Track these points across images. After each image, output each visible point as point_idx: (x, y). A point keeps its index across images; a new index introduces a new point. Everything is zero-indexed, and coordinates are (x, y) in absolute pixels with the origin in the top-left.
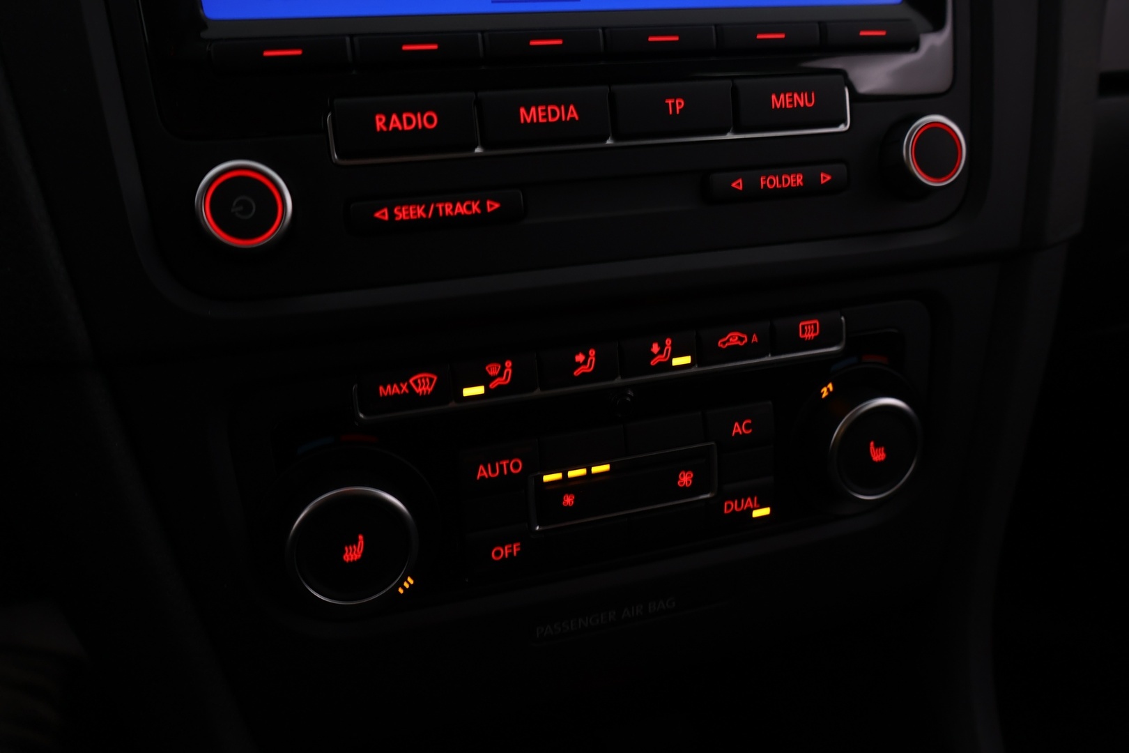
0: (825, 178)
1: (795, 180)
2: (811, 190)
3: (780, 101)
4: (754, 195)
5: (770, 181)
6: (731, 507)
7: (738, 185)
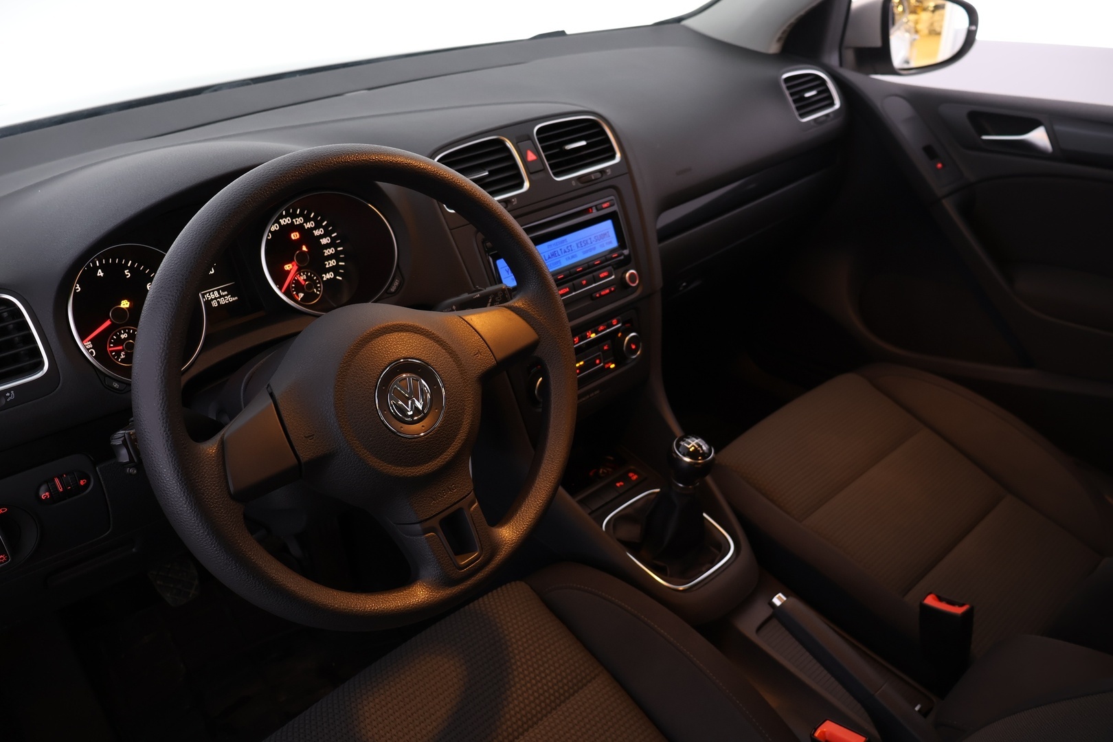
0: (613, 289)
1: (607, 291)
2: (611, 292)
3: (602, 276)
4: (601, 296)
5: (603, 293)
6: (607, 366)
7: (598, 295)
